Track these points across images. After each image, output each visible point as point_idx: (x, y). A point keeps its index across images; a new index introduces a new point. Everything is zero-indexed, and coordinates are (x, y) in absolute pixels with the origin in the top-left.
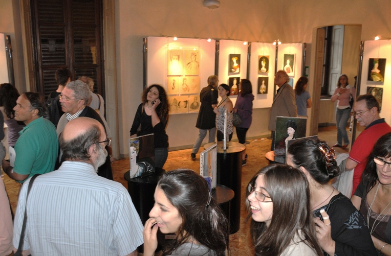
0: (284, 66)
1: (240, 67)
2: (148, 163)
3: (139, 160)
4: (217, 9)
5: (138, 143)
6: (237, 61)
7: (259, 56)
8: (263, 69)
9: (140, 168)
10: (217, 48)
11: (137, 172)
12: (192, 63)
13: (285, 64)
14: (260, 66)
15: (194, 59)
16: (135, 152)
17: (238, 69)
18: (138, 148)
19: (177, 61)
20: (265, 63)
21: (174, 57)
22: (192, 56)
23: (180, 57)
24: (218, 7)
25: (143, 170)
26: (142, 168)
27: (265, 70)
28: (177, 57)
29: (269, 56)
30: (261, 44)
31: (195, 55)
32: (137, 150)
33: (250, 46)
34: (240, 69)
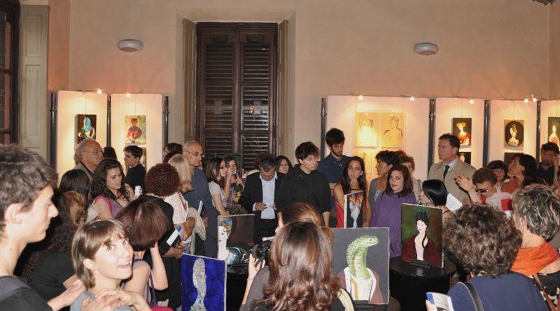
0: (549, 135)
1: (470, 138)
2: (243, 250)
3: (230, 244)
4: (434, 55)
5: (230, 223)
6: (464, 128)
7: (505, 121)
8: (513, 140)
9: (231, 254)
10: (432, 109)
11: (227, 259)
12: (391, 131)
13: (550, 132)
14: (508, 136)
15: (396, 125)
16: (226, 233)
17: (467, 140)
18: (230, 229)
19: (369, 128)
20: (516, 131)
21: (364, 122)
22: (391, 120)
23: (374, 122)
24: (434, 53)
25: (236, 258)
26: (235, 255)
27: (517, 142)
28: (369, 122)
29: (523, 121)
30: (509, 102)
31: (396, 119)
32: (228, 231)
33: (488, 106)
34: (470, 141)
